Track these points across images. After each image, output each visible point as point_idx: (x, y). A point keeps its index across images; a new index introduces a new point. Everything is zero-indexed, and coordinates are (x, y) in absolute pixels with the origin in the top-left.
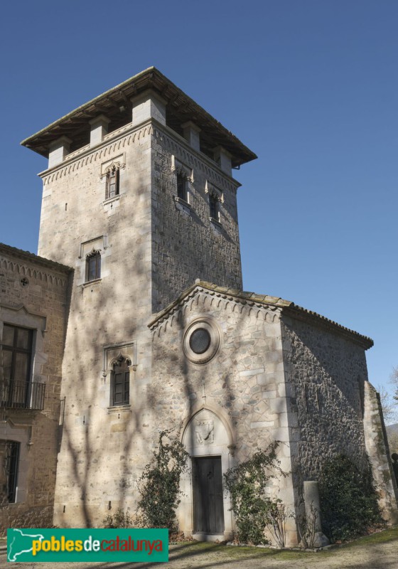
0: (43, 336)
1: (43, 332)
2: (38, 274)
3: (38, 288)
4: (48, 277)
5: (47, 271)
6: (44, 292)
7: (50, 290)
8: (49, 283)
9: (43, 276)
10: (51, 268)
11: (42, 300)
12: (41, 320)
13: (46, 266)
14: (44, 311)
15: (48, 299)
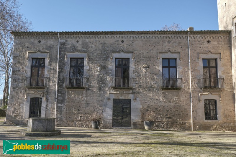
0: (221, 61)
1: (220, 59)
2: (214, 37)
3: (216, 43)
4: (219, 37)
5: (218, 35)
6: (218, 43)
7: (221, 42)
8: (220, 39)
9: (217, 37)
10: (220, 33)
11: (218, 46)
12: (219, 54)
13: (218, 33)
14: (219, 51)
15: (221, 45)
